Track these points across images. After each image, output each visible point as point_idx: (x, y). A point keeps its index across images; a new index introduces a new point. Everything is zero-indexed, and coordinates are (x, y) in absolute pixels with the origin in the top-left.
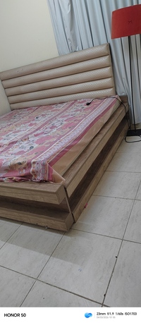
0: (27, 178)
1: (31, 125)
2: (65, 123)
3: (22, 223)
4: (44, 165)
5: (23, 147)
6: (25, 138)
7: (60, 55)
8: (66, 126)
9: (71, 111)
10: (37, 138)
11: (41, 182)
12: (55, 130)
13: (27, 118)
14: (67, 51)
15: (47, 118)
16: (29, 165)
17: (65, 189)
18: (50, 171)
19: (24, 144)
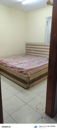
0: (21, 72)
1: (29, 60)
2: (38, 62)
3: (17, 84)
4: (26, 70)
5: (24, 65)
6: (25, 63)
7: (45, 43)
8: (38, 63)
9: (42, 60)
10: (28, 64)
11: (24, 74)
12: (34, 63)
13: (29, 58)
14: (47, 42)
15: (34, 60)
16: (23, 69)
17: (29, 78)
18: (27, 72)
19: (24, 64)
